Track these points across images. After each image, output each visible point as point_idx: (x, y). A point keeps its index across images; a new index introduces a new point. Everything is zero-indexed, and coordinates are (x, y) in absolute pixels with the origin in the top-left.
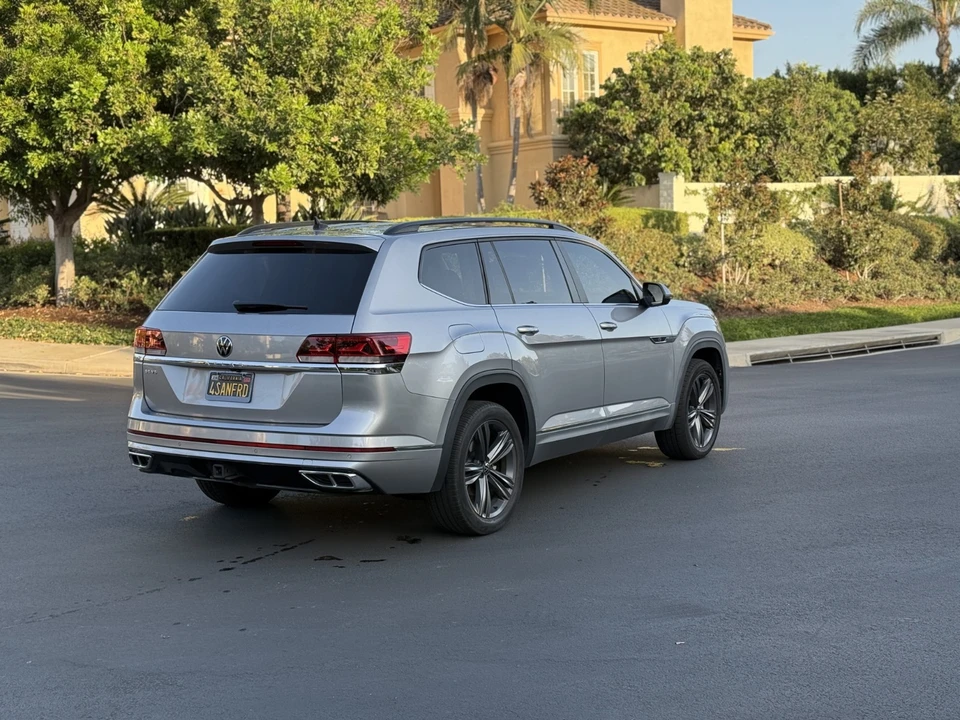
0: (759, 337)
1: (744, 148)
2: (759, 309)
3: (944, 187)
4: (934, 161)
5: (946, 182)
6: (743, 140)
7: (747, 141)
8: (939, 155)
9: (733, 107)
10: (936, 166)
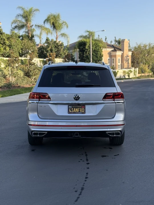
0: (24, 93)
1: (6, 50)
2: (19, 86)
3: (39, 61)
4: (37, 55)
5: (40, 60)
6: (5, 48)
7: (6, 48)
8: (38, 54)
9: (4, 40)
10: (37, 57)
